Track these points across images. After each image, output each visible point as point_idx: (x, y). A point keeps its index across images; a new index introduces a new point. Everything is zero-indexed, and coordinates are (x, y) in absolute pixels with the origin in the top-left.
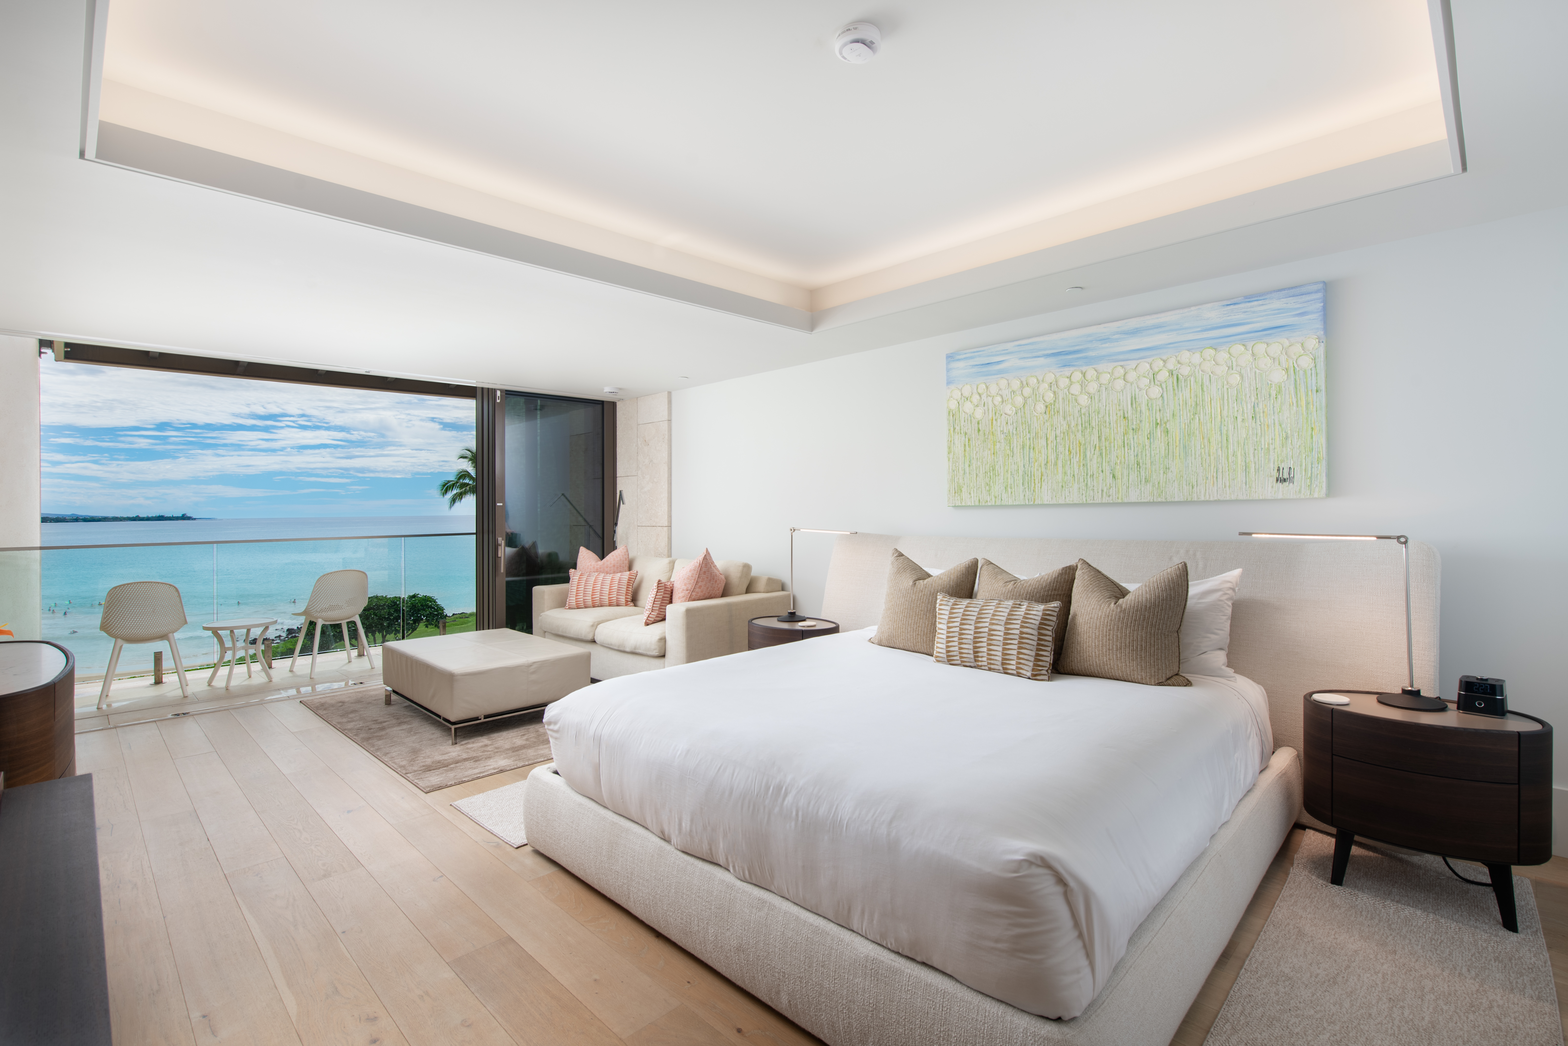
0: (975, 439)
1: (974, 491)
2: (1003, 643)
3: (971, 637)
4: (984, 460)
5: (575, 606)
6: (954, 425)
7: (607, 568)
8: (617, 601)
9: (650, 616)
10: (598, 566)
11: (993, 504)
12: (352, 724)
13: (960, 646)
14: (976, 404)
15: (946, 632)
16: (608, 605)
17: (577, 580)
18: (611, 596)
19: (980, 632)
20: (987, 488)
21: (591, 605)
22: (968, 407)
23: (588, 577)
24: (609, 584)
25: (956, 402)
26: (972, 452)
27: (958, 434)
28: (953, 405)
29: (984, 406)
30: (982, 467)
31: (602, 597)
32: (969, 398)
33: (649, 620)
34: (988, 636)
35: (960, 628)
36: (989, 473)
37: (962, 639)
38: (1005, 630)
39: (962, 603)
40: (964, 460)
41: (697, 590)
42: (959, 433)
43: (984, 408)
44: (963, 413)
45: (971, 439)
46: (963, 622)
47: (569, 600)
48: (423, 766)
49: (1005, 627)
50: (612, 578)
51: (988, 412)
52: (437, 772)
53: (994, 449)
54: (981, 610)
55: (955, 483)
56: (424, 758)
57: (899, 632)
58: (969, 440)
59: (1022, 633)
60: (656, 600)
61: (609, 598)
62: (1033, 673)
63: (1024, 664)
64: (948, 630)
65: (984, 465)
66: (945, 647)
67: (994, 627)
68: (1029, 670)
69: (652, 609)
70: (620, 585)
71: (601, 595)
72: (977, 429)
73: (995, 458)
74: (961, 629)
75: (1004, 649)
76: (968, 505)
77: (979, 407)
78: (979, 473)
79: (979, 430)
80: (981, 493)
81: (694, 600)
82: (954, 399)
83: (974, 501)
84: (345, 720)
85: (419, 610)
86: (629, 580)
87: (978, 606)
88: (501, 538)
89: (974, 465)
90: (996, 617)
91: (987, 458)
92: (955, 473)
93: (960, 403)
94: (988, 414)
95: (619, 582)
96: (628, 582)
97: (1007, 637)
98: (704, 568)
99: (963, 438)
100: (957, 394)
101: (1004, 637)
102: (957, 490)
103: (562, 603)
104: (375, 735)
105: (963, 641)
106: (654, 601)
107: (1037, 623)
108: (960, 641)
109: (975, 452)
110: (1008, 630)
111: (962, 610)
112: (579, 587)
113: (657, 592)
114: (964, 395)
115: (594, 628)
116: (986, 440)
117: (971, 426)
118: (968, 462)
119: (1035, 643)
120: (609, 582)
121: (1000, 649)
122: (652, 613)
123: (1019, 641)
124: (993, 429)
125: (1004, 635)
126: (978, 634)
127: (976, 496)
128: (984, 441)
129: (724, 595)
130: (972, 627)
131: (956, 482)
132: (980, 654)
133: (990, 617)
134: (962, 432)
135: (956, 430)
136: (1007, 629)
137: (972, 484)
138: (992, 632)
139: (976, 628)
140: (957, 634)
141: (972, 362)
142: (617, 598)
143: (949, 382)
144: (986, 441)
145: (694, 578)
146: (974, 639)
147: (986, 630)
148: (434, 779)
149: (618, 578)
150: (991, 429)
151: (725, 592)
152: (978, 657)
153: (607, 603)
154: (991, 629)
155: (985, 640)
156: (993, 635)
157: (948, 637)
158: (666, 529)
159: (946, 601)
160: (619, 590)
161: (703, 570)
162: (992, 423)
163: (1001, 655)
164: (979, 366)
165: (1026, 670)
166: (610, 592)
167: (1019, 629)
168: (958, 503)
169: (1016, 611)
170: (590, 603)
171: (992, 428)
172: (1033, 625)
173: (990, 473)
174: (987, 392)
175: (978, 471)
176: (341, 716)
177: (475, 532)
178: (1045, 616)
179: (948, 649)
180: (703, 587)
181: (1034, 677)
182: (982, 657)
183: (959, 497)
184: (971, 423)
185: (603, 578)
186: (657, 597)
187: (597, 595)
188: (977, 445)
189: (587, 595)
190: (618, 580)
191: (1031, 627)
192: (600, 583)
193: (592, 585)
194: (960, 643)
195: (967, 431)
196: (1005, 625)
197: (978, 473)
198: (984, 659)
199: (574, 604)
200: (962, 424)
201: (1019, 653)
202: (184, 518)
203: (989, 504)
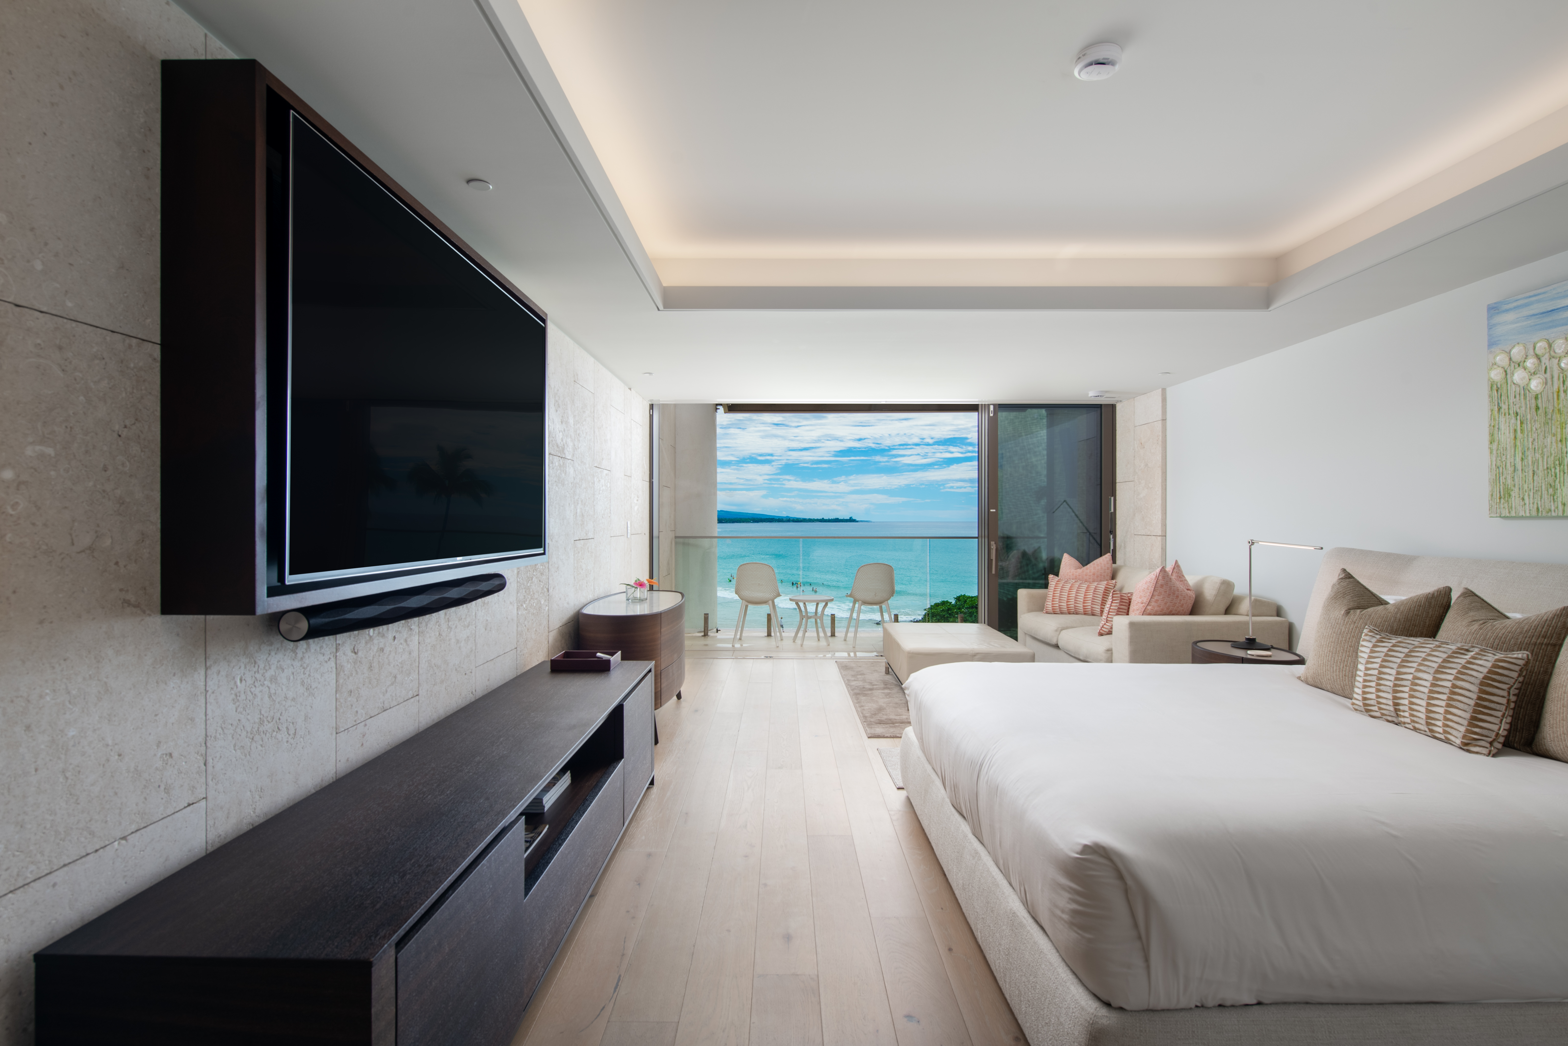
0: (1531, 421)
1: (1529, 495)
2: (1428, 696)
3: (1391, 684)
4: (1545, 450)
5: (1051, 611)
6: (1498, 403)
7: (1087, 576)
8: (1092, 610)
9: (1105, 626)
10: (1077, 574)
11: (1560, 514)
12: (855, 682)
13: (1377, 693)
14: (1532, 371)
15: (1363, 674)
16: (1083, 613)
17: (1054, 586)
18: (1085, 604)
19: (1402, 679)
20: (1551, 491)
21: (1067, 612)
22: (1519, 376)
23: (1064, 583)
24: (1084, 592)
25: (1502, 371)
26: (1526, 440)
27: (1505, 415)
28: (1496, 375)
29: (1545, 372)
30: (1543, 461)
31: (1077, 605)
32: (1521, 364)
33: (1103, 630)
34: (1411, 685)
35: (1379, 671)
36: (1553, 470)
37: (1380, 685)
38: (1433, 680)
39: (1390, 641)
40: (1515, 451)
41: (1153, 604)
42: (1507, 414)
43: (1546, 376)
44: (1513, 386)
45: (1525, 422)
46: (1384, 663)
47: (1047, 605)
48: (878, 720)
49: (1434, 677)
50: (1088, 586)
51: (1552, 381)
52: (884, 726)
53: (1562, 434)
54: (1411, 651)
55: (1500, 485)
56: (883, 714)
57: (1324, 670)
58: (1521, 423)
59: (1454, 686)
60: (1110, 610)
61: (1084, 606)
62: (1463, 741)
63: (1452, 728)
64: (1366, 672)
65: (1545, 458)
66: (1361, 693)
67: (1420, 675)
68: (1458, 736)
69: (1107, 620)
70: (1095, 594)
71: (1075, 603)
72: (1533, 405)
73: (1564, 447)
74: (1380, 673)
75: (1429, 704)
76: (1520, 515)
77: (1538, 375)
78: (1538, 469)
79: (1537, 408)
80: (1541, 498)
81: (1150, 614)
82: (1499, 367)
83: (1530, 510)
84: (853, 679)
86: (1105, 590)
87: (1410, 646)
88: (994, 542)
89: (1530, 458)
90: (1426, 663)
91: (1551, 448)
92: (1501, 471)
93: (1508, 371)
94: (1552, 384)
95: (1094, 591)
96: (1104, 592)
97: (1435, 689)
98: (1161, 581)
99: (1513, 421)
100: (1501, 359)
101: (1431, 688)
102: (1504, 495)
103: (1039, 607)
104: (864, 692)
105: (1382, 688)
106: (1109, 612)
107: (1481, 676)
108: (1378, 687)
109: (1531, 440)
110: (1437, 681)
111: (1385, 650)
112: (1055, 592)
113: (1112, 602)
114: (1514, 359)
115: (1058, 633)
116: (1549, 421)
117: (1526, 404)
118: (1520, 454)
119: (1472, 703)
120: (1084, 590)
121: (1424, 703)
122: (1107, 624)
123: (1448, 697)
124: (1561, 405)
125: (1430, 686)
126: (1399, 681)
127: (1533, 503)
128: (1546, 423)
129: (1193, 612)
130: (1393, 672)
131: (1501, 483)
132: (1401, 708)
133: (1419, 661)
134: (1511, 412)
135: (1502, 410)
136: (1435, 679)
137: (1526, 486)
138: (1417, 681)
139: (1398, 673)
140: (1374, 678)
141: (1526, 312)
142: (1092, 607)
143: (1492, 343)
144: (1548, 423)
145: (1149, 591)
146: (1393, 687)
147: (1410, 677)
148: (879, 730)
149: (1094, 587)
150: (1556, 405)
151: (1194, 610)
152: (1399, 710)
153: (1082, 611)
154: (1416, 676)
155: (1406, 689)
156: (1417, 685)
157: (1365, 681)
158: (1159, 538)
159: (1370, 636)
160: (1094, 599)
161: (1160, 583)
162: (1558, 396)
163: (1424, 712)
164: (1537, 316)
165: (1454, 736)
166: (1084, 600)
167: (1451, 681)
168: (1505, 513)
169: (1457, 657)
170: (1065, 609)
171: (1559, 404)
172: (1473, 678)
173: (1555, 469)
174: (1550, 352)
175: (1535, 467)
176: (852, 676)
177: (977, 536)
178: (1495, 668)
179: (1365, 696)
180: (1160, 601)
181: (1466, 746)
182: (1404, 711)
183: (1506, 505)
184: (1525, 398)
185: (1079, 586)
186: (1112, 607)
187: (1072, 602)
188: (1534, 429)
189: (1062, 601)
190: (1093, 589)
191: (1469, 680)
192: (1075, 590)
193: (1067, 591)
194: (1378, 690)
195: (1518, 411)
196: (1434, 674)
197: (1535, 469)
198: (1406, 714)
199: (1050, 609)
200: (1511, 401)
201: (1447, 712)
202: (851, 520)
203: (1553, 514)
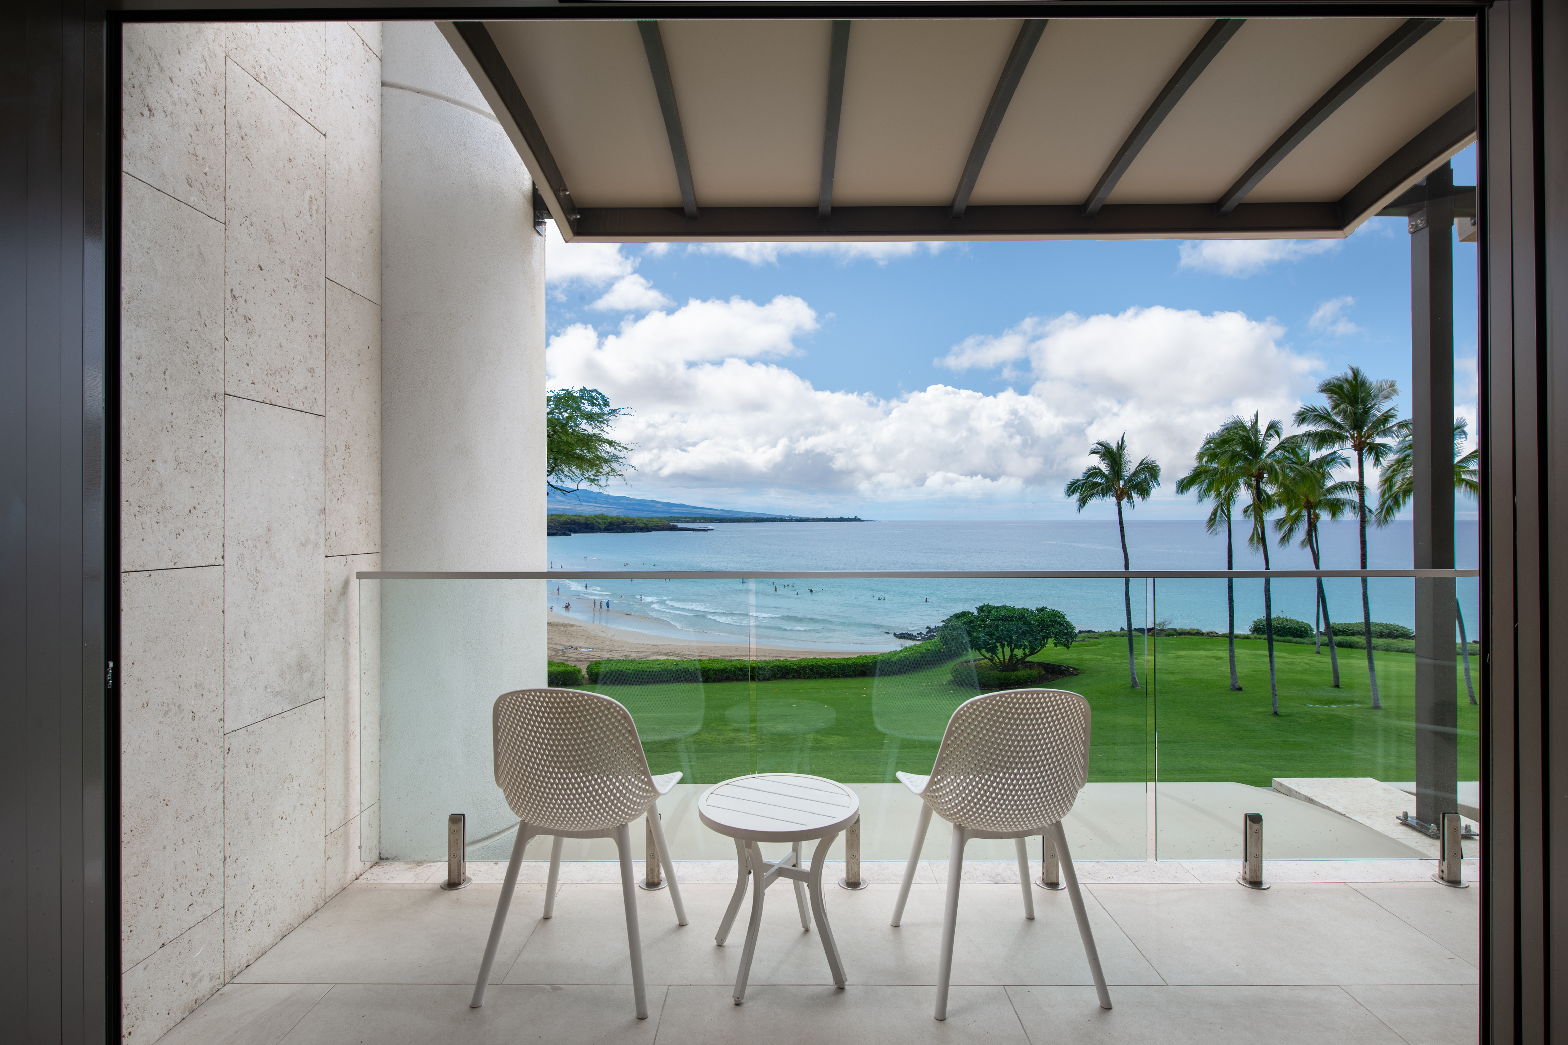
85: (1048, 627)
202: (856, 519)
